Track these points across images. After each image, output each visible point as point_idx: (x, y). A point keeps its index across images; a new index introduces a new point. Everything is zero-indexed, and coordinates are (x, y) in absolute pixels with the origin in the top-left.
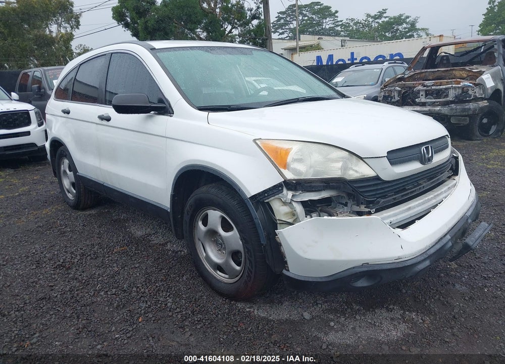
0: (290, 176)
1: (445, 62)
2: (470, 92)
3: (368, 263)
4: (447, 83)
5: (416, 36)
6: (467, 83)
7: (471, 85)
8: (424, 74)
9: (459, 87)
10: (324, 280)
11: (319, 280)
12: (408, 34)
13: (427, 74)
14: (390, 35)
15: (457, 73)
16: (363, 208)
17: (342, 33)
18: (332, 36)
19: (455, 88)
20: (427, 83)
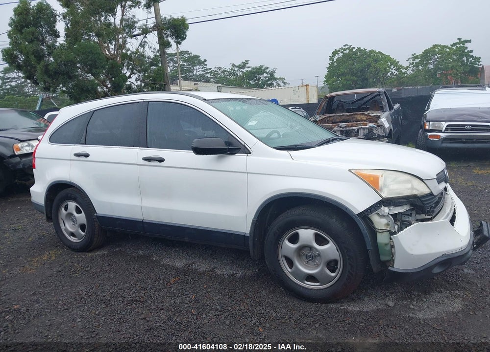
0: (385, 195)
1: (340, 108)
2: (375, 132)
3: (445, 254)
4: (357, 125)
5: (275, 84)
6: (372, 125)
7: (375, 126)
8: (332, 118)
9: (366, 128)
10: (418, 270)
11: (415, 271)
12: (269, 83)
13: (335, 117)
14: (254, 83)
15: (359, 117)
16: (423, 216)
17: (212, 80)
18: (203, 82)
19: (364, 129)
20: (341, 124)
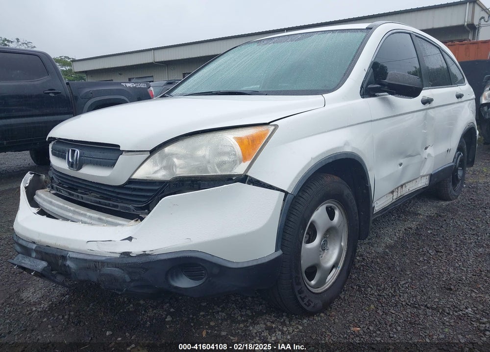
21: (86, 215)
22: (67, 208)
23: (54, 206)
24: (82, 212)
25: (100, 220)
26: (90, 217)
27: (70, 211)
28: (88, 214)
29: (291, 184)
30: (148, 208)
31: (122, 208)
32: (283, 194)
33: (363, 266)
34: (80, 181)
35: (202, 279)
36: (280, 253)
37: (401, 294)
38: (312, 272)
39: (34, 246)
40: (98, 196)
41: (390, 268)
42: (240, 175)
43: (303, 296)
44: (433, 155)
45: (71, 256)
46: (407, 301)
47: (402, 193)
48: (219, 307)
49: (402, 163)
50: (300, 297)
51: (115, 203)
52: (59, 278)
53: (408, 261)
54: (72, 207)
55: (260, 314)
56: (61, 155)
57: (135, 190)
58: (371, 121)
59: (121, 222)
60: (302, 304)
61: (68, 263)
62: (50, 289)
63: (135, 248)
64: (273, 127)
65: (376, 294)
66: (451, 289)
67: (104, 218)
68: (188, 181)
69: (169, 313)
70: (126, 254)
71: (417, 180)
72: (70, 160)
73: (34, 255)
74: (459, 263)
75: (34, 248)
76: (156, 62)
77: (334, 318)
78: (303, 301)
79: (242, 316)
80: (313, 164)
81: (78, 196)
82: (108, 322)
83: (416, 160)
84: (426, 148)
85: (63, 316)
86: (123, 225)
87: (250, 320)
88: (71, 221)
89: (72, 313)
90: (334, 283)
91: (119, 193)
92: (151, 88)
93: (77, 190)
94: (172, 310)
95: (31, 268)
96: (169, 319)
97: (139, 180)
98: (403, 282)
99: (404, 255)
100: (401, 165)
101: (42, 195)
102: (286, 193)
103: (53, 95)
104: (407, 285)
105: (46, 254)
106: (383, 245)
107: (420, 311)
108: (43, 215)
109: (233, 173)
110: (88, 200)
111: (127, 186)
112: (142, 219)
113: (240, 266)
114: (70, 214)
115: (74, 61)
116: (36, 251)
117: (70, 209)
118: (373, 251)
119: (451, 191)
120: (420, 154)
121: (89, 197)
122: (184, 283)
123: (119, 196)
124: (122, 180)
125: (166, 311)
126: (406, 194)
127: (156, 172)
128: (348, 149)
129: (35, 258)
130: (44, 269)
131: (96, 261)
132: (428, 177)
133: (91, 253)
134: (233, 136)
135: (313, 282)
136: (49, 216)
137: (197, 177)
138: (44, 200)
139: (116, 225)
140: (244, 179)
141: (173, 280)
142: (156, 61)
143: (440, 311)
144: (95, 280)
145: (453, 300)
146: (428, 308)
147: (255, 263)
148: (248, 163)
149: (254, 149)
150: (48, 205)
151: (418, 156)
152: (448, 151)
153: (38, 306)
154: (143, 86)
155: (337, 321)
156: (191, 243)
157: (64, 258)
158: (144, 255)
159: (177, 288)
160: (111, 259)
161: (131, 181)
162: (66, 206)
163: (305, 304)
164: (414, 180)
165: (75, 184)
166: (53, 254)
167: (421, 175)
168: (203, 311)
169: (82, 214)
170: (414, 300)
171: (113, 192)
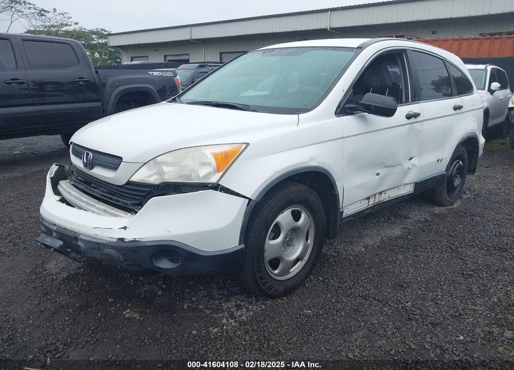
21: (95, 206)
22: (81, 199)
23: (72, 196)
24: (92, 203)
25: (105, 211)
26: (98, 209)
27: (83, 201)
28: (97, 205)
29: (255, 193)
30: (141, 205)
31: (123, 203)
32: (248, 200)
33: (335, 261)
34: (93, 178)
35: (179, 262)
36: (243, 246)
37: (358, 287)
38: (275, 263)
39: (55, 228)
40: (106, 191)
41: (358, 265)
42: (214, 184)
43: (263, 281)
44: (418, 165)
45: (81, 238)
46: (361, 293)
47: (381, 199)
48: (202, 286)
49: (379, 173)
50: (262, 282)
51: (117, 199)
52: (73, 255)
53: (377, 260)
54: (85, 198)
55: (235, 294)
56: (79, 155)
57: (132, 190)
58: (343, 138)
59: (120, 214)
60: (264, 288)
61: (79, 243)
62: (69, 263)
63: (128, 236)
64: (245, 145)
65: (336, 285)
66: (403, 286)
67: (108, 210)
68: (172, 185)
69: (161, 288)
70: (122, 240)
71: (399, 188)
72: (85, 161)
73: (55, 235)
74: (422, 265)
75: (55, 229)
76: (193, 40)
77: (293, 302)
78: (265, 286)
79: (219, 294)
80: (276, 176)
81: (91, 190)
82: (112, 292)
83: (396, 170)
84: (411, 159)
85: (77, 285)
86: (121, 217)
87: (224, 298)
88: (84, 210)
89: (85, 283)
90: (298, 273)
91: (120, 191)
92: (178, 77)
93: (91, 184)
94: (164, 286)
95: (51, 246)
96: (160, 293)
97: (135, 182)
98: (364, 278)
99: (376, 255)
100: (378, 174)
101: (64, 186)
102: (250, 200)
103: (83, 83)
104: (366, 281)
105: (64, 234)
106: (362, 244)
107: (367, 302)
108: (63, 203)
109: (209, 181)
110: (97, 193)
111: (126, 186)
112: (136, 213)
113: (209, 254)
114: (84, 205)
115: (110, 35)
116: (56, 231)
117: (83, 200)
118: (350, 249)
119: (445, 198)
120: (402, 165)
121: (98, 192)
122: (165, 264)
123: (120, 193)
124: (122, 182)
125: (159, 287)
126: (386, 200)
127: (149, 176)
128: (313, 164)
129: (55, 238)
130: (61, 247)
131: (98, 244)
132: (412, 185)
133: (96, 237)
134: (210, 152)
135: (276, 272)
136: (68, 204)
137: (180, 183)
138: (65, 190)
139: (117, 216)
140: (216, 187)
141: (156, 261)
142: (193, 38)
143: (384, 302)
144: (99, 258)
145: (400, 295)
146: (376, 300)
147: (221, 253)
148: (221, 173)
149: (228, 163)
150: (67, 195)
151: (400, 166)
152: (438, 161)
153: (58, 276)
154: (169, 74)
155: (295, 304)
156: (171, 235)
157: (76, 239)
158: (135, 241)
159: (159, 268)
160: (110, 242)
161: (129, 183)
162: (81, 197)
163: (266, 288)
164: (396, 187)
165: (89, 179)
166: (69, 236)
167: (404, 183)
168: (188, 289)
169: (92, 205)
170: (367, 293)
171: (116, 190)
